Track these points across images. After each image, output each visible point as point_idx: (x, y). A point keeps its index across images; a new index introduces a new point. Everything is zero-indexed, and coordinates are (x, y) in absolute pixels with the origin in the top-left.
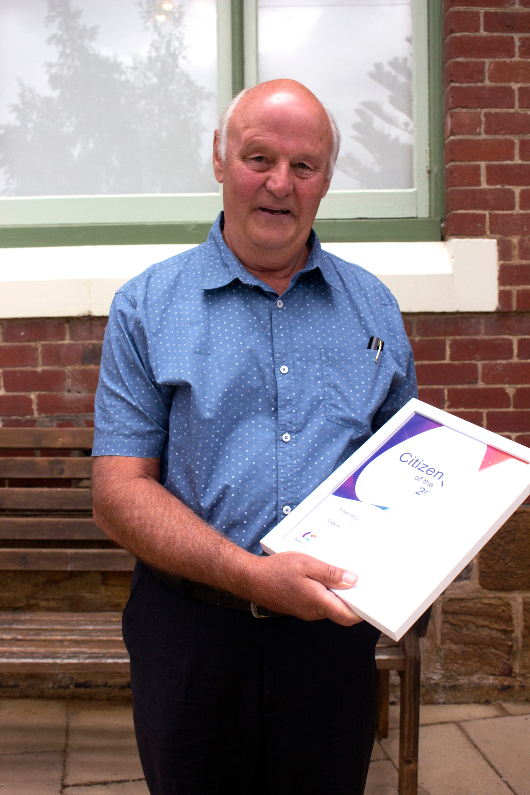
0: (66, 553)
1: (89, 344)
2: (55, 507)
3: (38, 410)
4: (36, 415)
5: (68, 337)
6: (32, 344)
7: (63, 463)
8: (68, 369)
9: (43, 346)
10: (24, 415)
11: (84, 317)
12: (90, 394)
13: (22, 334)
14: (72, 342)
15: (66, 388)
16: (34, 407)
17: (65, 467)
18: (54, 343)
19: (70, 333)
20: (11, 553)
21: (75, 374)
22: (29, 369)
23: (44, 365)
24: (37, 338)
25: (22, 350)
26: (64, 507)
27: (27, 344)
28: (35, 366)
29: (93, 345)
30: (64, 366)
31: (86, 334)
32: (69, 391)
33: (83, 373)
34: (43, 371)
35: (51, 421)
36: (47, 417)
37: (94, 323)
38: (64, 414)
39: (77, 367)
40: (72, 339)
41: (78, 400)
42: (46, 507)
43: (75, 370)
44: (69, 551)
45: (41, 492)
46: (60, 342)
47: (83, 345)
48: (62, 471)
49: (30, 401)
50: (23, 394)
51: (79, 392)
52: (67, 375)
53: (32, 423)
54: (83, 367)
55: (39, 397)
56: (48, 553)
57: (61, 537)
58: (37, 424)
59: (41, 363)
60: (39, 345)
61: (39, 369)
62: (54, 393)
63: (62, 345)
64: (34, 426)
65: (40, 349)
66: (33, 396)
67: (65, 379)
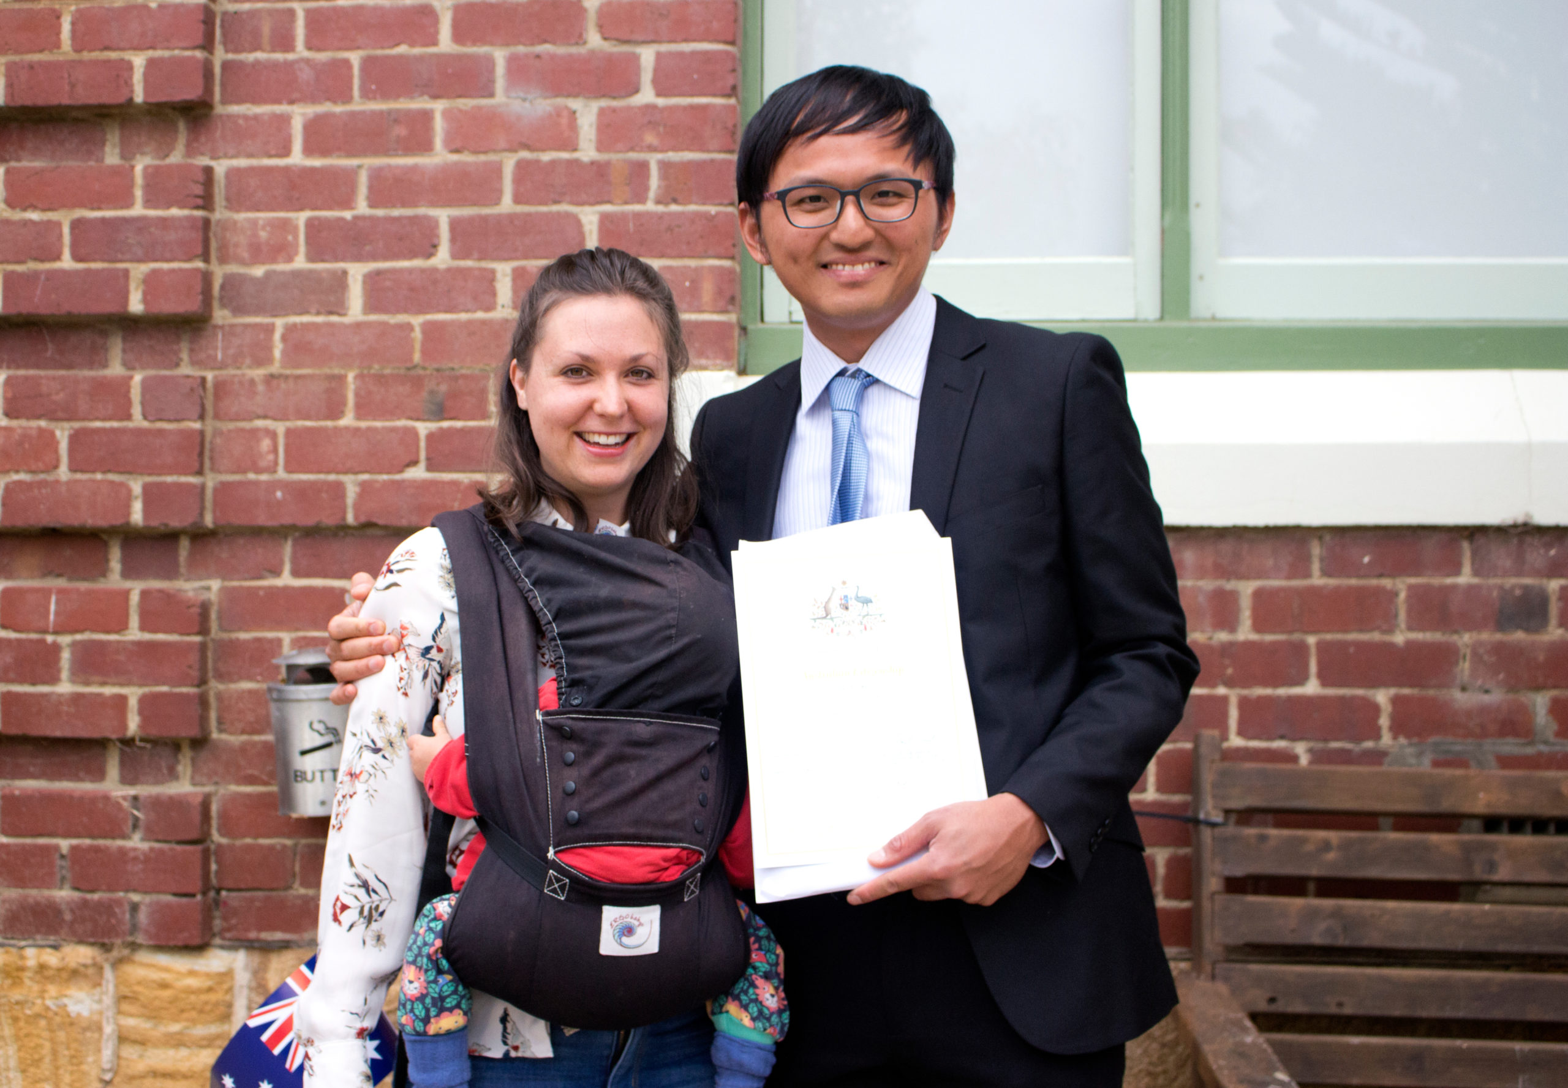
0: (1513, 1051)
1: (1513, 588)
2: (1481, 946)
3: (1391, 728)
4: (1386, 739)
5: (1467, 568)
6: (1387, 583)
7: (1493, 847)
8: (1465, 639)
9: (1410, 588)
10: (1358, 739)
11: (1515, 526)
12: (1511, 696)
13: (1366, 560)
14: (1475, 581)
15: (1458, 682)
16: (1384, 721)
17: (1496, 857)
18: (1437, 581)
19: (1473, 563)
20: (1386, 1046)
21: (1481, 651)
22: (1376, 636)
23: (1410, 628)
24: (1398, 570)
25: (1361, 594)
26: (1501, 947)
27: (1374, 582)
28: (1391, 631)
29: (1526, 588)
30: (1456, 632)
31: (1508, 563)
32: (1464, 689)
33: (1498, 649)
34: (1409, 644)
35: (1420, 755)
36: (1411, 745)
37: (1528, 539)
38: (1450, 739)
39: (1485, 636)
40: (1476, 573)
41: (1483, 710)
42: (1460, 945)
43: (1481, 644)
44: (1520, 1046)
45: (1447, 913)
46: (1449, 581)
47: (1501, 588)
48: (1492, 866)
49: (1376, 709)
50: (1360, 692)
51: (1487, 692)
52: (1462, 651)
53: (1377, 757)
54: (1498, 636)
55: (1396, 701)
56: (1468, 1048)
57: (1497, 1014)
58: (1387, 760)
59: (1403, 626)
60: (1401, 586)
61: (1399, 638)
62: (1431, 692)
63: (1454, 587)
64: (1380, 764)
65: (1403, 595)
66: (1382, 697)
67: (1457, 663)
